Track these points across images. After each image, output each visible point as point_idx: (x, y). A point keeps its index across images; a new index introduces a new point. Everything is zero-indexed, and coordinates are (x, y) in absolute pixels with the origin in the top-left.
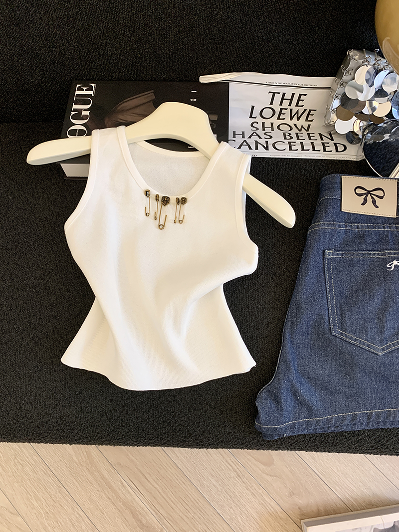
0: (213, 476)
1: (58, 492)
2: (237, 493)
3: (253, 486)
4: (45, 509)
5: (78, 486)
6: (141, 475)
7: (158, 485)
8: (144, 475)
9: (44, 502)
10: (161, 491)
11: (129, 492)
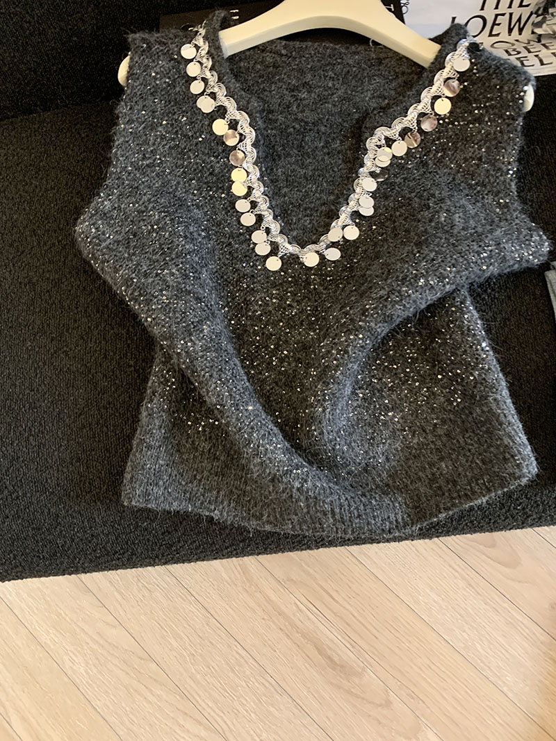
0: (432, 588)
1: (205, 625)
2: (470, 610)
3: (493, 598)
4: (189, 650)
5: (234, 615)
6: (324, 593)
7: (351, 606)
8: (328, 593)
9: (186, 638)
10: (356, 614)
11: (309, 619)
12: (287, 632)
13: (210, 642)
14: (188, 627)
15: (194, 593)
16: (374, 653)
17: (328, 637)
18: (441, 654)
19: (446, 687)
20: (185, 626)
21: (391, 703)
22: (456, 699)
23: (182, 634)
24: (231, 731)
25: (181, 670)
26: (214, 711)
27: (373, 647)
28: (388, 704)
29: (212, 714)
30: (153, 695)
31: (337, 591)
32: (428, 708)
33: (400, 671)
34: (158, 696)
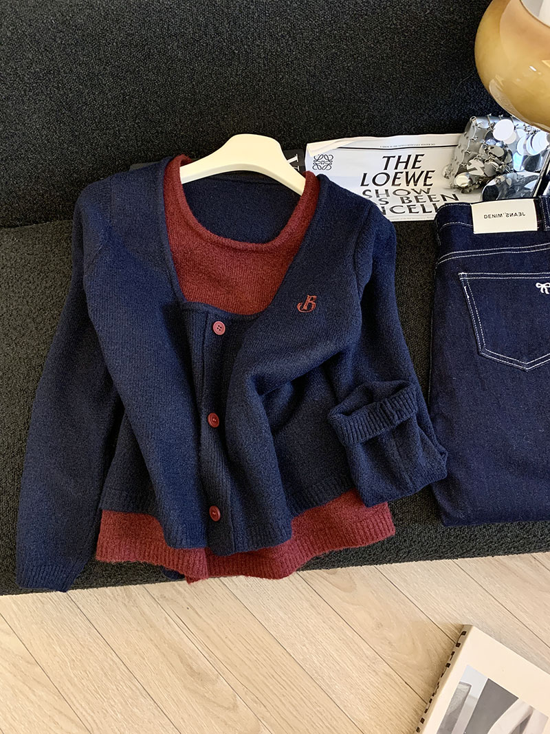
0: (280, 607)
1: (87, 635)
4: (70, 657)
5: (112, 625)
7: (213, 621)
8: (194, 609)
9: (69, 646)
10: (216, 629)
11: (176, 632)
12: (156, 642)
13: (90, 650)
14: (72, 636)
15: (80, 606)
16: (228, 664)
17: (190, 648)
18: (283, 664)
19: (285, 694)
20: (70, 634)
21: (237, 707)
22: (292, 705)
23: (66, 642)
24: (98, 729)
25: (62, 673)
26: (86, 711)
27: (228, 657)
28: (235, 707)
29: (84, 713)
30: (35, 695)
31: (201, 608)
32: (268, 711)
33: (247, 678)
34: (39, 696)
